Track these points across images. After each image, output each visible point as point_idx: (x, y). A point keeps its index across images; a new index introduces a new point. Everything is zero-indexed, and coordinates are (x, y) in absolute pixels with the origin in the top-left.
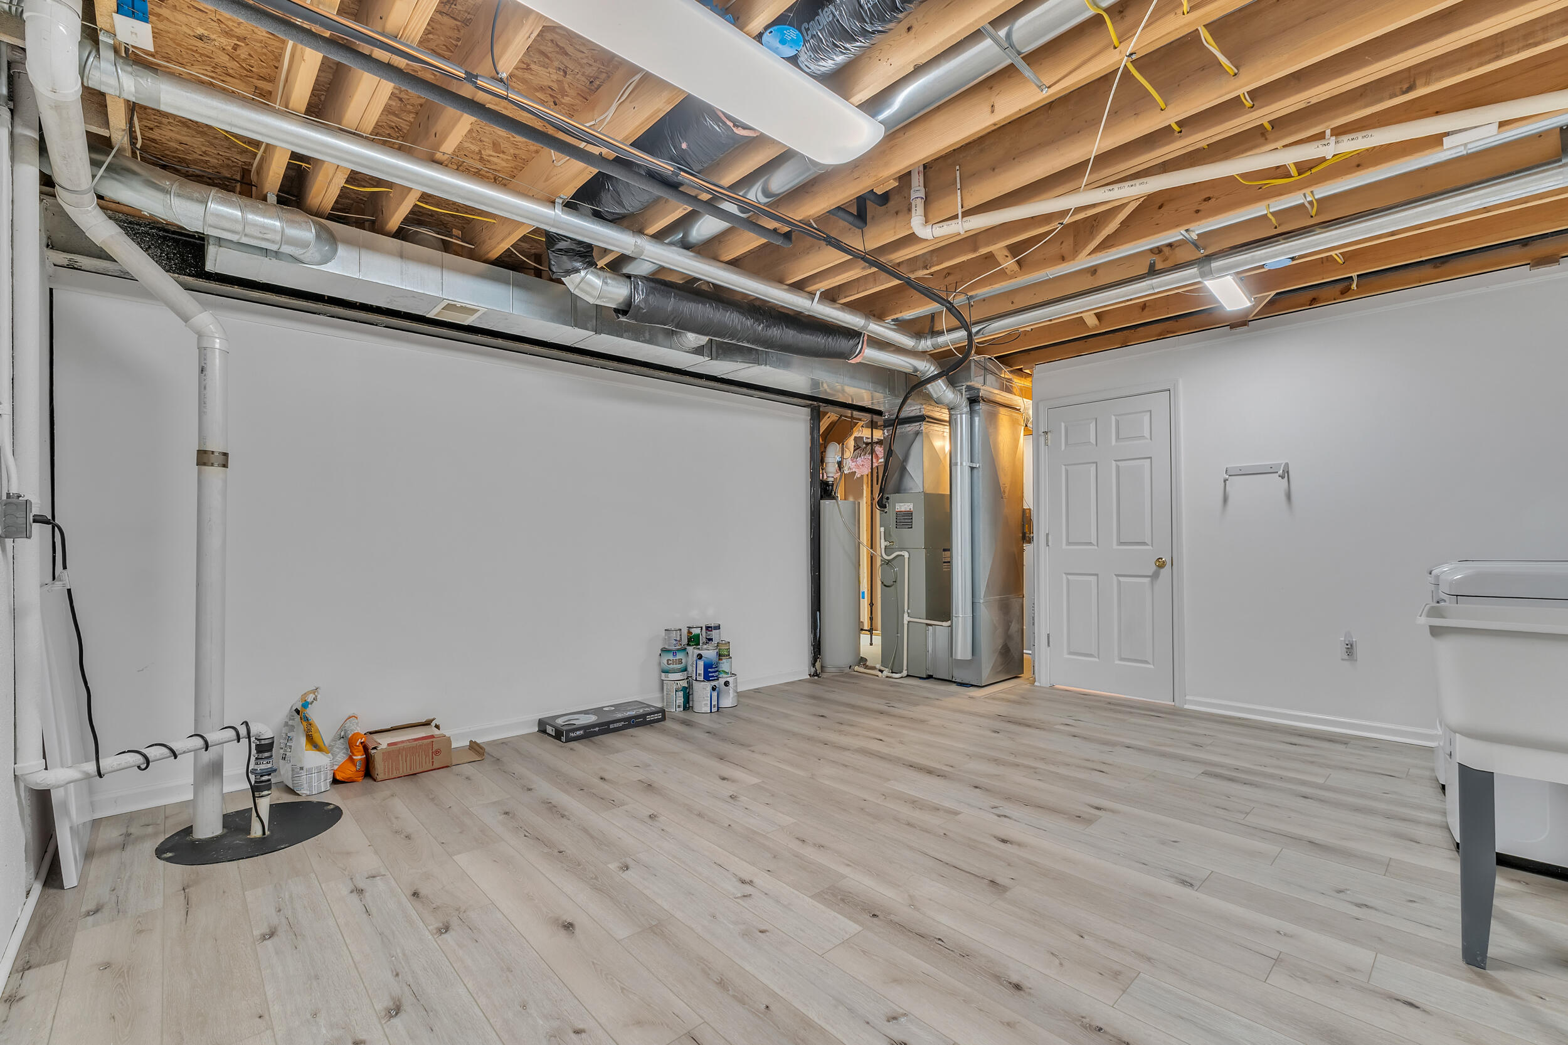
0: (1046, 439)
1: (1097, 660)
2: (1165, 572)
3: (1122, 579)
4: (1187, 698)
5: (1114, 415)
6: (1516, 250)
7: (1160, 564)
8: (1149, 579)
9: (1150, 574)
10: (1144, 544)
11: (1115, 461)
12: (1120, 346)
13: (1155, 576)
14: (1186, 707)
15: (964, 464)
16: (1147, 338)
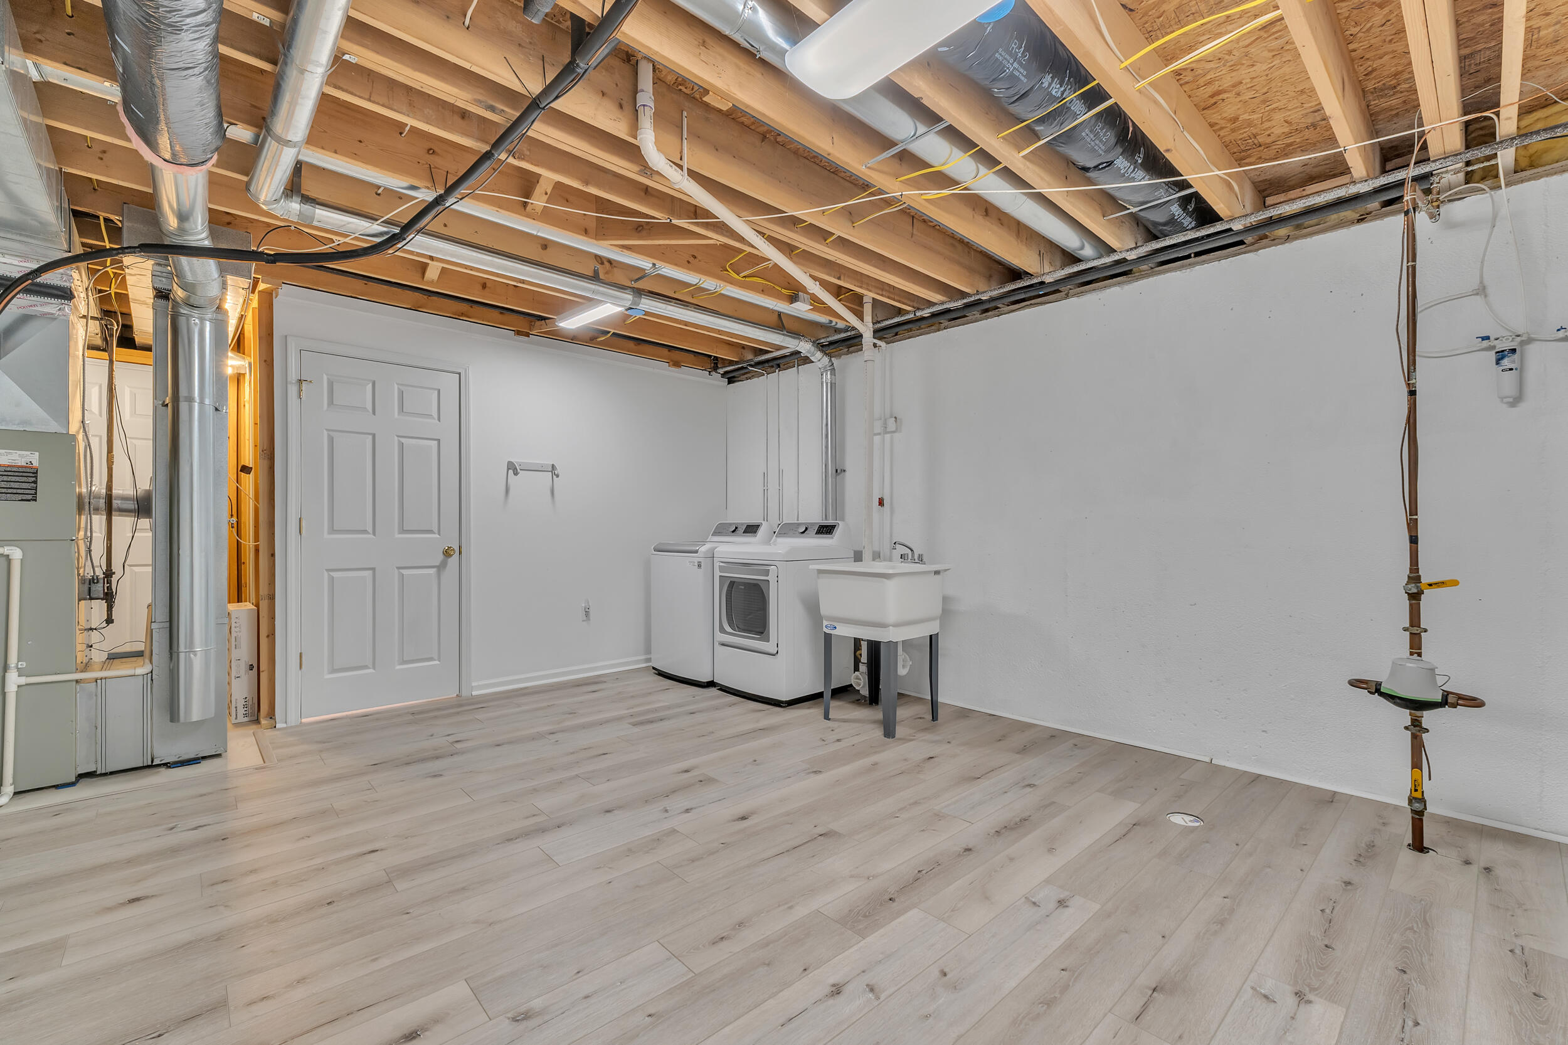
0: (300, 390)
1: (371, 671)
2: (453, 561)
3: (404, 572)
4: (474, 684)
5: (398, 384)
6: (665, 351)
7: (447, 553)
8: (434, 570)
9: (438, 564)
10: (431, 532)
11: (398, 436)
12: (409, 307)
13: (441, 567)
14: (474, 693)
15: (207, 402)
16: (438, 310)
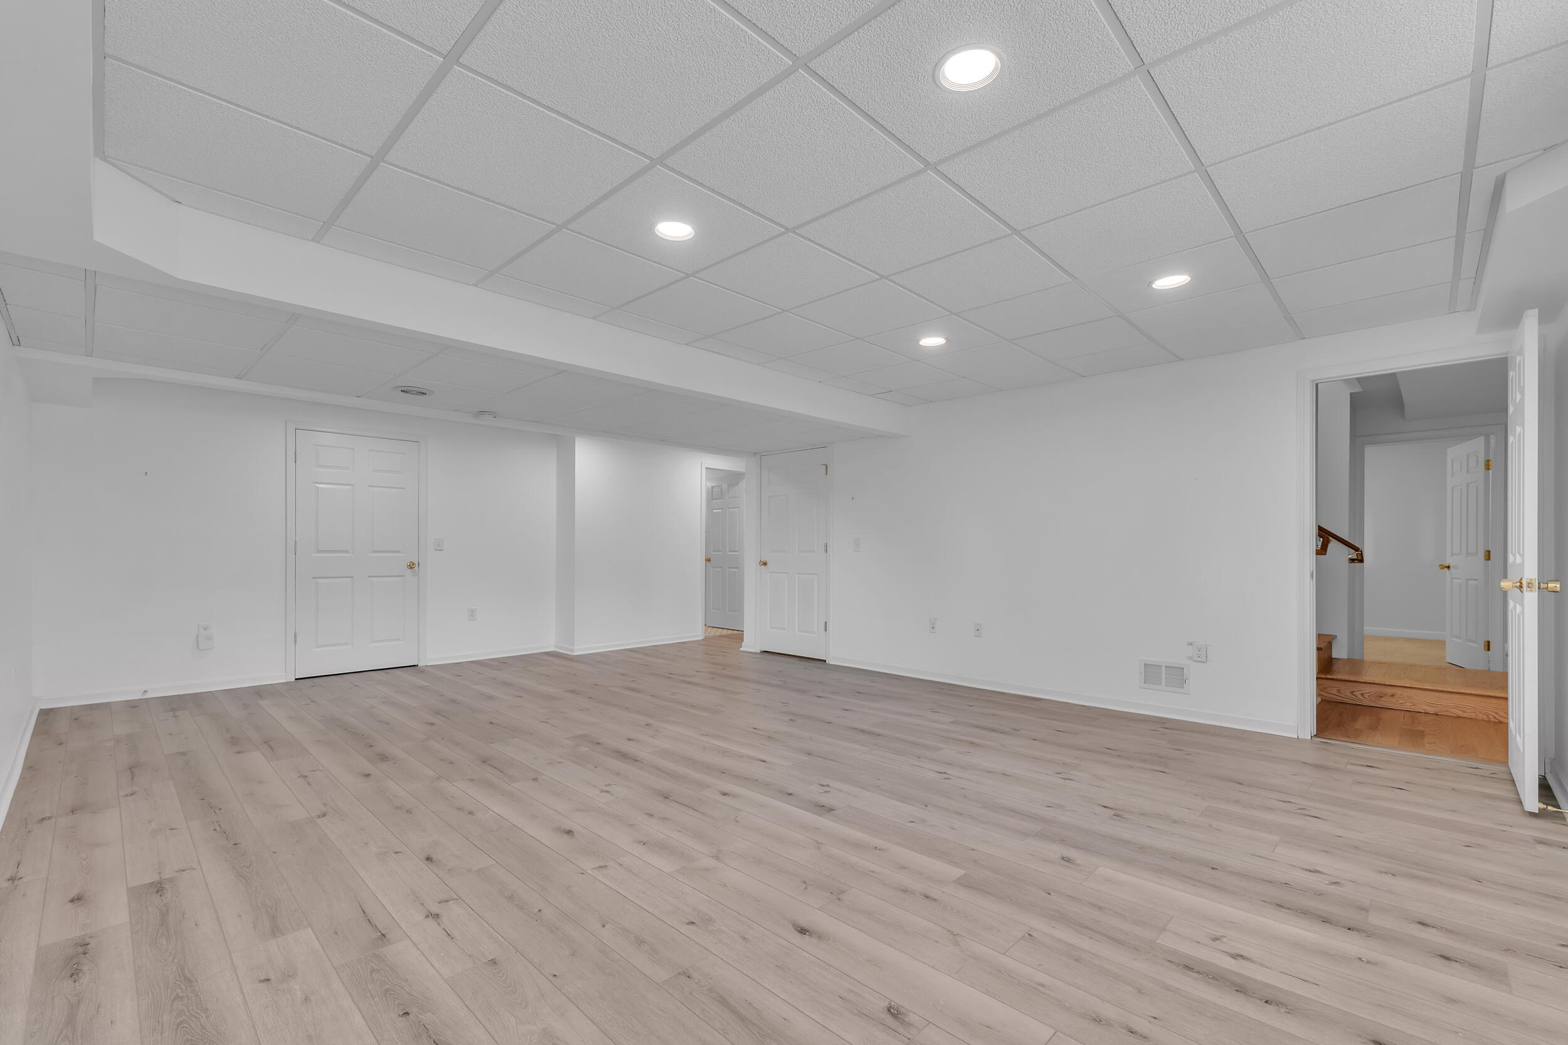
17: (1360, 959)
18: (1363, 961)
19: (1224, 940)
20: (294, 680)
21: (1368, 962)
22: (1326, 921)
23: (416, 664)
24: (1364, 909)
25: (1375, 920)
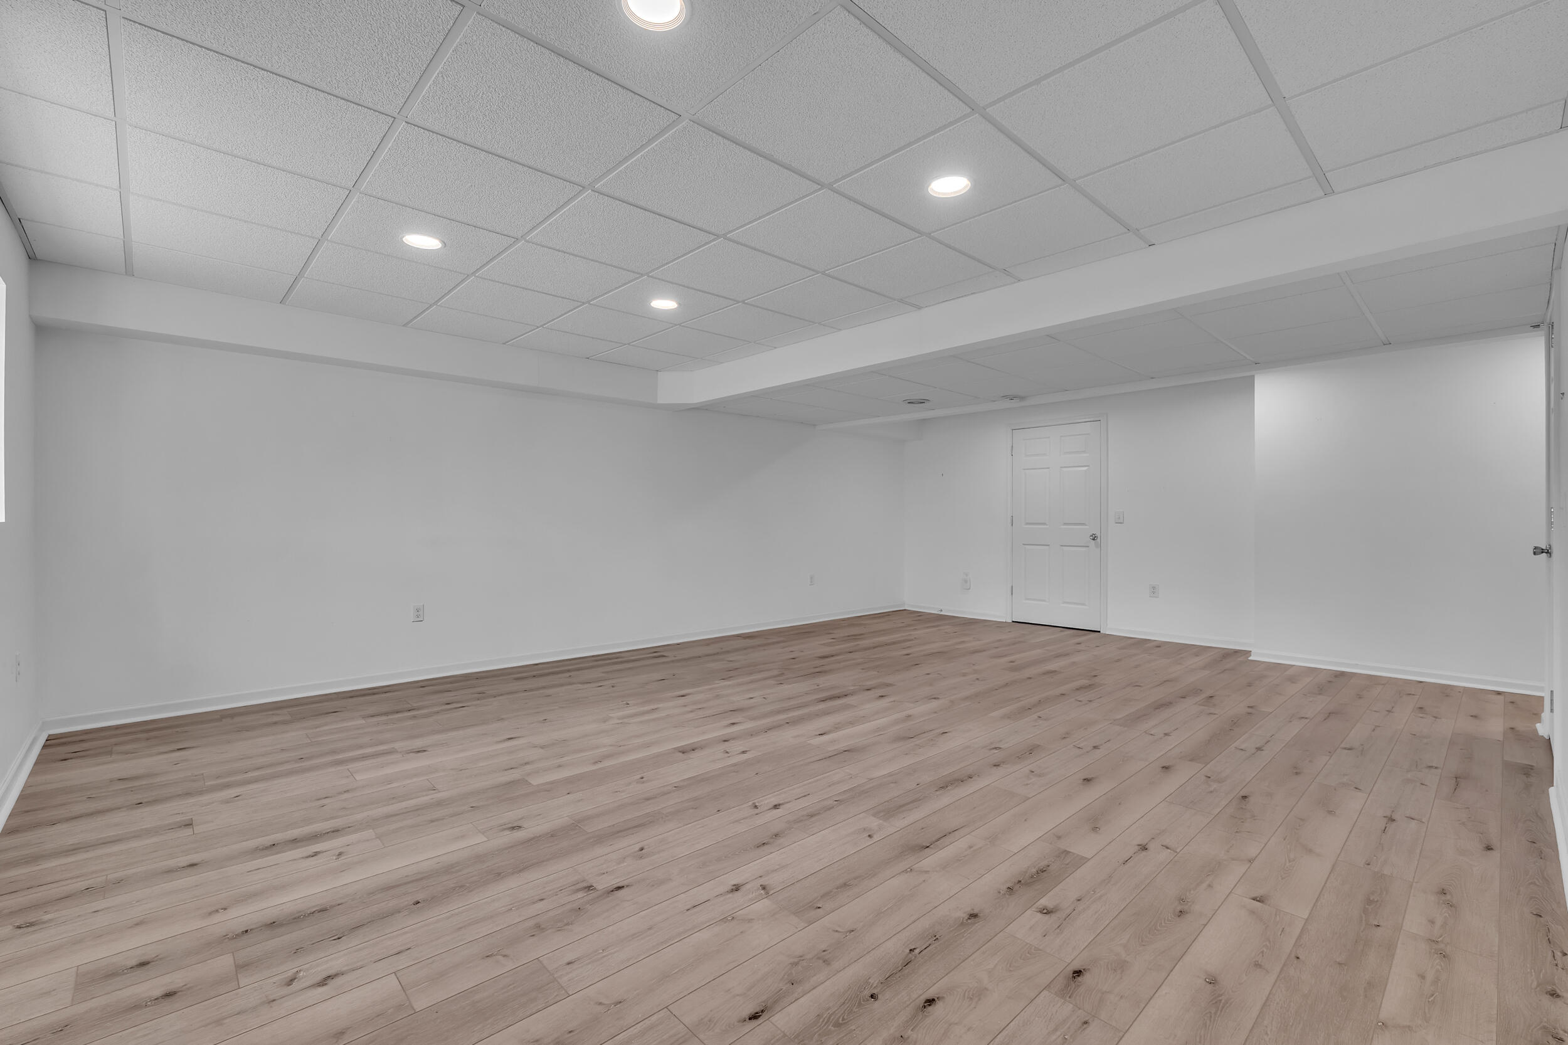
17: (225, 909)
18: (222, 909)
19: (335, 858)
20: (1011, 621)
21: (217, 911)
22: (272, 925)
23: (1099, 630)
24: (242, 967)
25: (223, 963)
